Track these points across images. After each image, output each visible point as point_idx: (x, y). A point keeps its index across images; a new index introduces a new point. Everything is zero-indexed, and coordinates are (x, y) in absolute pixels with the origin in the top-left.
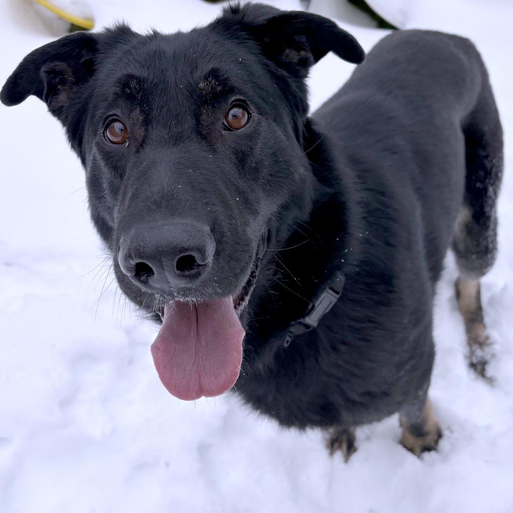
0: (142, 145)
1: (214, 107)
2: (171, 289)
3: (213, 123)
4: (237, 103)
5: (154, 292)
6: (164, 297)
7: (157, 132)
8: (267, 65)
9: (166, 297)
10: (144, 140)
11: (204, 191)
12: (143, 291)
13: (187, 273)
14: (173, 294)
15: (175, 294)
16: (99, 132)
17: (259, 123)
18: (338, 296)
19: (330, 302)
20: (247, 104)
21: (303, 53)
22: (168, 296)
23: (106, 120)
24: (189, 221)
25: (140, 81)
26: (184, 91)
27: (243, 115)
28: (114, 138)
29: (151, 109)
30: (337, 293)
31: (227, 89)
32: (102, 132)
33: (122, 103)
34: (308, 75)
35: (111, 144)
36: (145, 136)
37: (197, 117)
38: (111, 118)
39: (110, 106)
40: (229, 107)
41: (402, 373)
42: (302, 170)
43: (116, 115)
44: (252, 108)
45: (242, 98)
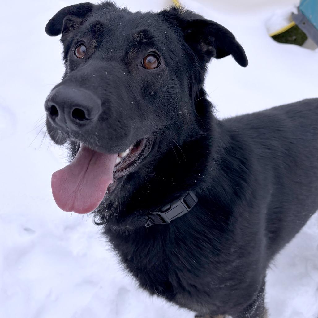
0: (89, 58)
1: (138, 49)
2: (68, 129)
3: (134, 59)
4: (154, 53)
5: (58, 128)
6: (63, 134)
7: (99, 53)
8: (184, 45)
9: (64, 134)
10: (91, 55)
11: (109, 85)
12: (52, 125)
13: (78, 121)
14: (69, 133)
15: (70, 134)
16: (73, 50)
17: (163, 71)
18: (189, 210)
19: (182, 211)
20: (159, 57)
21: (210, 48)
22: (65, 133)
23: (77, 43)
24: (88, 92)
25: (102, 25)
26: (125, 37)
27: (155, 62)
28: (79, 55)
29: (102, 42)
30: (189, 208)
31: (149, 42)
32: (74, 50)
33: (89, 35)
34: (210, 62)
35: (76, 58)
36: (93, 54)
37: (127, 52)
38: (80, 43)
39: (83, 36)
40: (147, 54)
41: (223, 286)
42: (186, 112)
43: (83, 41)
44: (162, 60)
45: (157, 51)
